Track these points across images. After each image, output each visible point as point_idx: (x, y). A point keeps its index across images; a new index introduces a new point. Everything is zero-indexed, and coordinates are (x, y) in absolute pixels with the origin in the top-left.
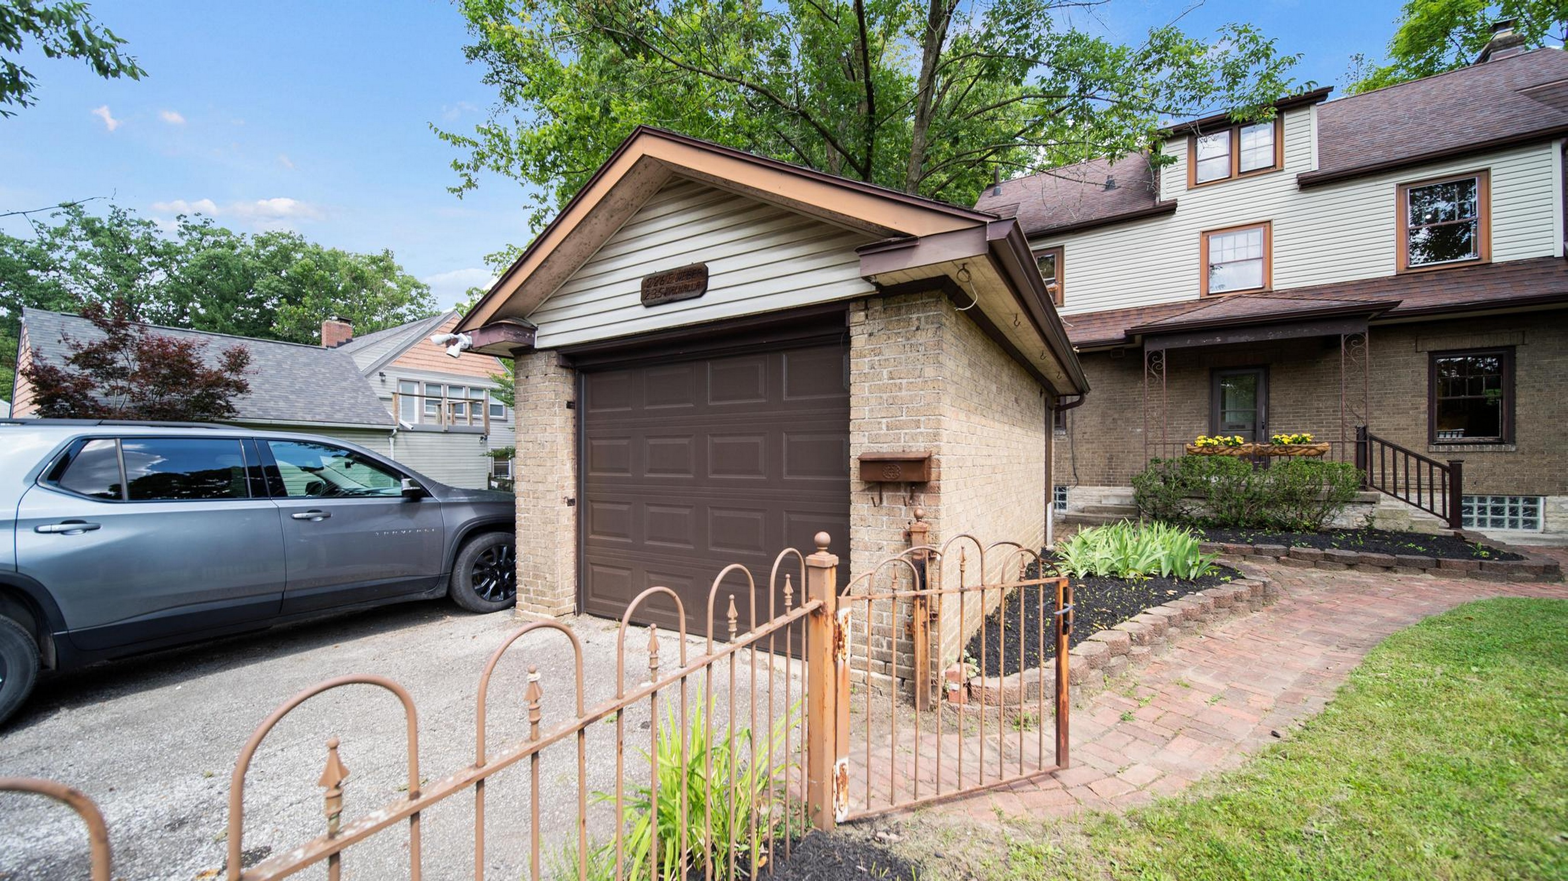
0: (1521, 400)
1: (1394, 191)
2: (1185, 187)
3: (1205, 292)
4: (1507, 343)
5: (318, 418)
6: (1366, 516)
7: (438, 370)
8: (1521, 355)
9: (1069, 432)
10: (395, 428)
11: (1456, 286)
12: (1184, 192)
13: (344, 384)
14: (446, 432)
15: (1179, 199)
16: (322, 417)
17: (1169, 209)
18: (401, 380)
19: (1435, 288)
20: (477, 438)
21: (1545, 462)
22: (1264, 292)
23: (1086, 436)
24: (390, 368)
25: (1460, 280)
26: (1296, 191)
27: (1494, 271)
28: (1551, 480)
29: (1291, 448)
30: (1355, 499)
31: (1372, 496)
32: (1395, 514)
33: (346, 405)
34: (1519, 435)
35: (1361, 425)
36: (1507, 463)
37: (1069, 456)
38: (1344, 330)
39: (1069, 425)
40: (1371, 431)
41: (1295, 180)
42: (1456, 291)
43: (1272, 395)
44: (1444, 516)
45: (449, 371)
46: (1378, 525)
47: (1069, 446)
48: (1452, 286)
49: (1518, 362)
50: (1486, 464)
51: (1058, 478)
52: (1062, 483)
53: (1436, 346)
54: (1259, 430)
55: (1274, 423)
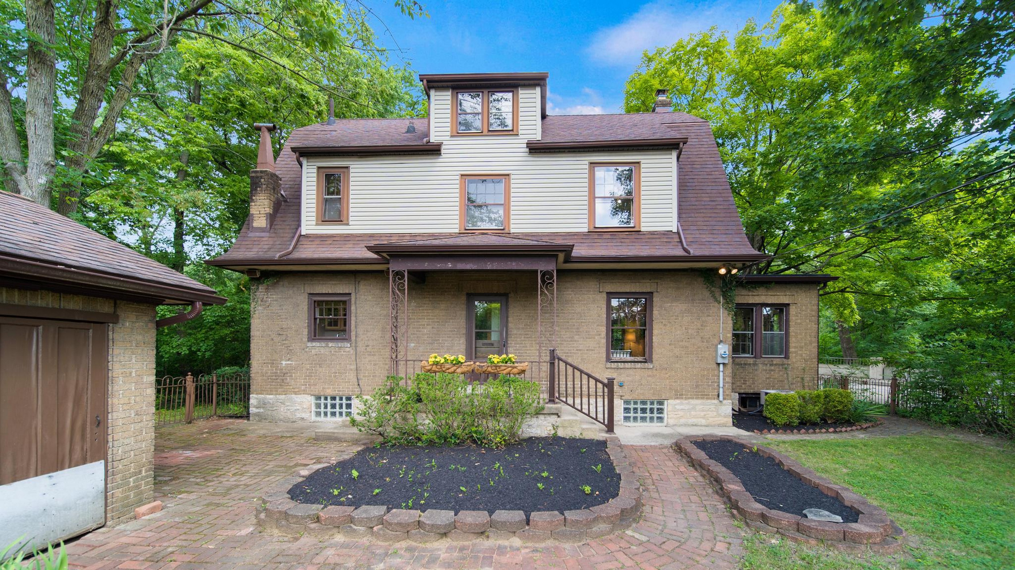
1: (587, 167)
2: (449, 134)
3: (463, 228)
4: (649, 290)
6: (553, 425)
8: (656, 299)
9: (353, 345)
11: (620, 244)
12: (448, 138)
15: (445, 143)
17: (436, 150)
19: (609, 244)
21: (667, 376)
22: (505, 233)
23: (369, 349)
25: (623, 240)
26: (527, 154)
27: (642, 237)
28: (670, 389)
29: (500, 367)
30: (545, 412)
31: (556, 409)
32: (571, 423)
34: (655, 356)
35: (552, 349)
36: (649, 376)
37: (353, 367)
38: (541, 266)
39: (353, 338)
40: (559, 353)
41: (525, 145)
42: (620, 248)
43: (510, 319)
44: (603, 423)
46: (561, 433)
47: (353, 358)
48: (618, 244)
49: (654, 304)
50: (637, 378)
51: (344, 388)
52: (347, 393)
53: (611, 288)
54: (502, 348)
55: (511, 342)
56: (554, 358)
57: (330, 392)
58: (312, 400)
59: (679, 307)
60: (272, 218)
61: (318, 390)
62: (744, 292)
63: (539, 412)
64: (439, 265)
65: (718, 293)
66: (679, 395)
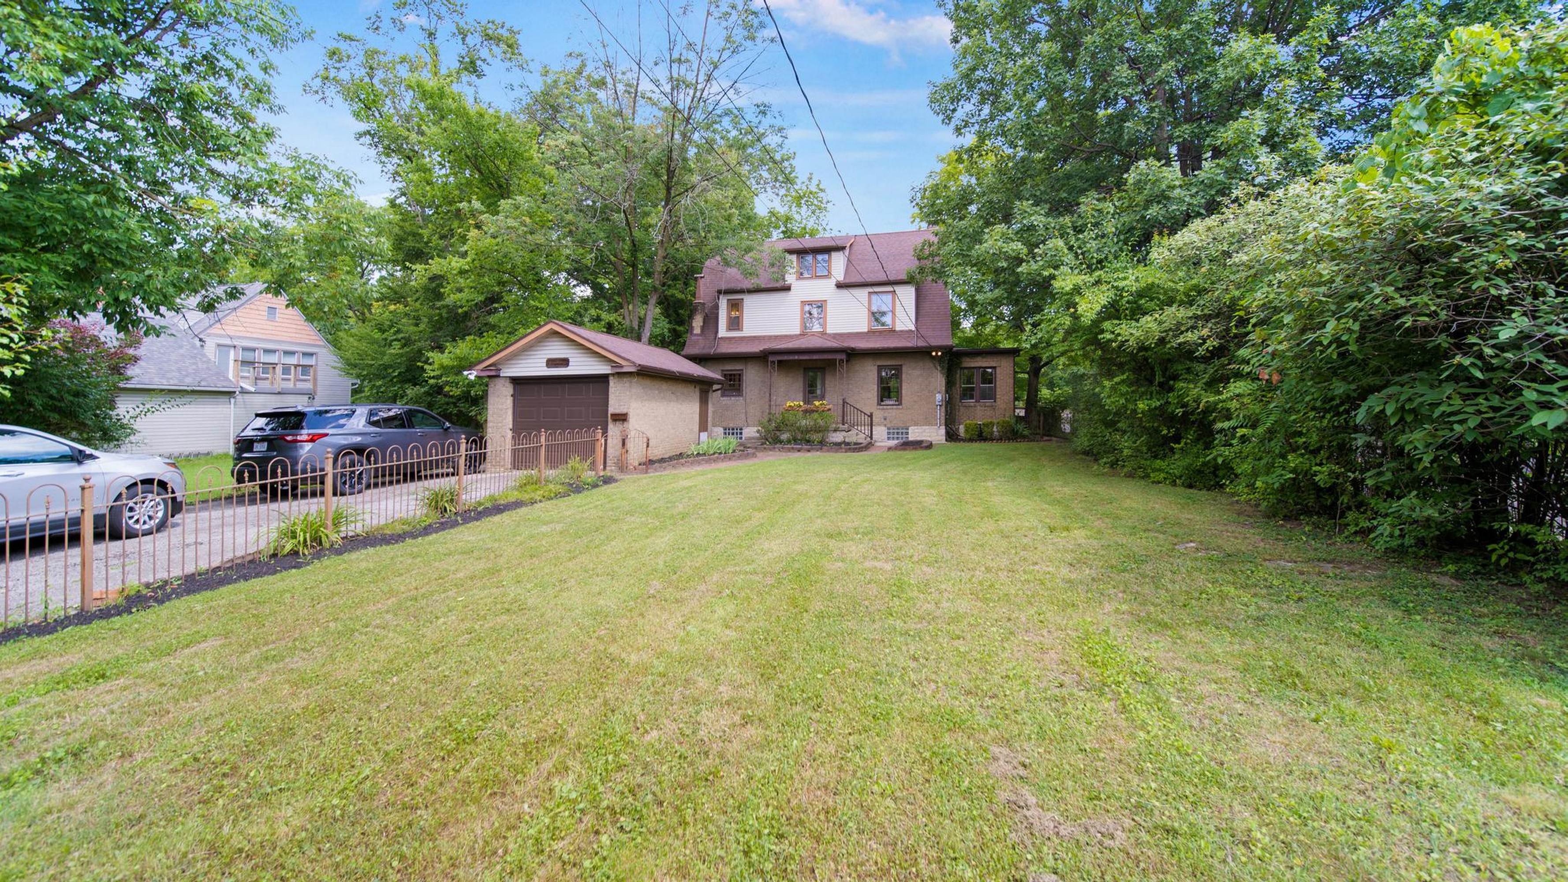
0: (904, 387)
1: (867, 295)
2: (795, 278)
3: (802, 331)
4: (901, 365)
5: (172, 382)
6: (843, 437)
7: (255, 336)
8: (904, 369)
9: (744, 399)
10: (238, 390)
11: (883, 339)
12: (795, 281)
13: (182, 351)
14: (279, 393)
15: (793, 283)
16: (175, 382)
17: (788, 289)
18: (219, 345)
19: (877, 339)
20: (306, 398)
21: (910, 413)
22: (823, 333)
23: (751, 400)
24: (209, 335)
25: (885, 336)
26: (836, 289)
27: (896, 334)
28: (912, 420)
29: (819, 407)
30: (839, 431)
31: (846, 428)
32: (852, 435)
33: (190, 371)
34: (903, 401)
35: (844, 398)
36: (900, 413)
37: (744, 412)
38: (838, 357)
39: (744, 395)
40: (847, 401)
41: (835, 284)
42: (883, 341)
43: (826, 383)
44: (868, 436)
45: (264, 337)
46: (847, 439)
47: (744, 406)
49: (903, 371)
50: (894, 414)
51: (739, 423)
52: (740, 425)
53: (879, 363)
54: (822, 397)
55: (827, 396)
56: (844, 402)
57: (731, 425)
58: (722, 430)
59: (917, 372)
60: (703, 328)
61: (725, 424)
62: (968, 359)
63: (835, 430)
64: (791, 358)
65: (937, 365)
66: (916, 424)
